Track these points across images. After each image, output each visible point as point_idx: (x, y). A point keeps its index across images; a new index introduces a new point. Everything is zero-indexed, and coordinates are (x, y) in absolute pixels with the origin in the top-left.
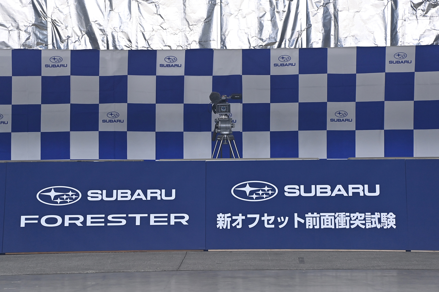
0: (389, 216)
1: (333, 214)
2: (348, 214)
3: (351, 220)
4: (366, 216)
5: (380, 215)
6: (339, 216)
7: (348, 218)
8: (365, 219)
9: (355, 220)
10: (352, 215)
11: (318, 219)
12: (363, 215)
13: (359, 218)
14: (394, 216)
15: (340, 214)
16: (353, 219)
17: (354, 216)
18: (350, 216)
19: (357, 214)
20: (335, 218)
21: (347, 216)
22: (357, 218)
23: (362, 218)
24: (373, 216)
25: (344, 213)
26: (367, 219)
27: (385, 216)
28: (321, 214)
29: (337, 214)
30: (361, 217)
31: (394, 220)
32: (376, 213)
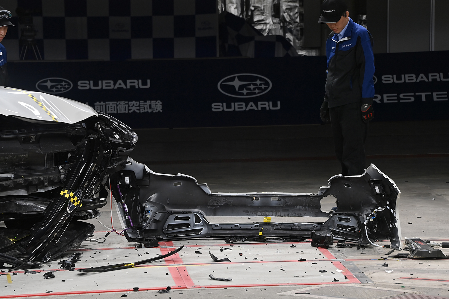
0: (157, 103)
1: (116, 102)
2: (127, 102)
3: (129, 106)
4: (140, 104)
5: (151, 102)
6: (120, 104)
7: (127, 106)
8: (139, 106)
9: (132, 107)
10: (130, 103)
11: (104, 106)
12: (138, 103)
13: (135, 105)
14: (161, 103)
15: (121, 102)
16: (130, 106)
17: (131, 104)
18: (128, 104)
19: (134, 102)
20: (117, 106)
21: (126, 104)
22: (134, 105)
23: (138, 105)
24: (145, 103)
25: (124, 102)
26: (141, 105)
27: (154, 103)
28: (107, 103)
29: (119, 102)
30: (136, 104)
31: (161, 106)
32: (148, 101)
